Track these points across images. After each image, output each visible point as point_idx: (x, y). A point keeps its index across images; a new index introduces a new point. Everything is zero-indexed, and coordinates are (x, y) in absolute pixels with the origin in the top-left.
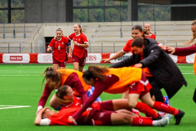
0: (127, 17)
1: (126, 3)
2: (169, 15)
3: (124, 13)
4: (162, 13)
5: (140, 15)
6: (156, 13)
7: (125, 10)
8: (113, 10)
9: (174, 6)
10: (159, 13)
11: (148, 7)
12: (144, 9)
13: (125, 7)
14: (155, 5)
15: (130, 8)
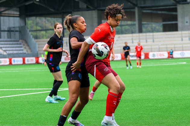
0: (135, 31)
1: (135, 23)
2: (161, 29)
3: (134, 28)
4: (157, 27)
5: (144, 29)
6: (153, 28)
7: (134, 27)
8: (127, 27)
9: (165, 23)
10: (155, 28)
11: (148, 24)
12: (146, 26)
13: (134, 25)
14: (153, 23)
15: (137, 25)
